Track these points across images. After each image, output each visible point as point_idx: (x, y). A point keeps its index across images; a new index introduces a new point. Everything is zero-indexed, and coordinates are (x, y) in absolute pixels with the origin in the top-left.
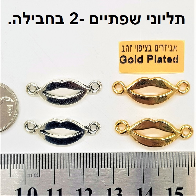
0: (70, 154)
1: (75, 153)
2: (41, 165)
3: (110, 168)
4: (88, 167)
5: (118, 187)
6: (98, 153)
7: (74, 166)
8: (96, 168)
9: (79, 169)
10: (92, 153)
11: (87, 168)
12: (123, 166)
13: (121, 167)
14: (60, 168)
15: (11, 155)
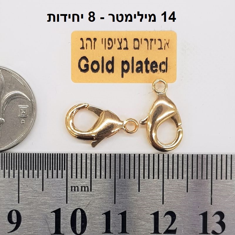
0: (142, 155)
1: (149, 155)
2: (94, 173)
3: (207, 179)
4: (170, 177)
5: (219, 210)
6: (188, 155)
7: (148, 175)
8: (183, 179)
9: (155, 180)
10: (178, 155)
11: (168, 178)
12: (228, 177)
13: (224, 178)
14: (125, 178)
15: (44, 155)
